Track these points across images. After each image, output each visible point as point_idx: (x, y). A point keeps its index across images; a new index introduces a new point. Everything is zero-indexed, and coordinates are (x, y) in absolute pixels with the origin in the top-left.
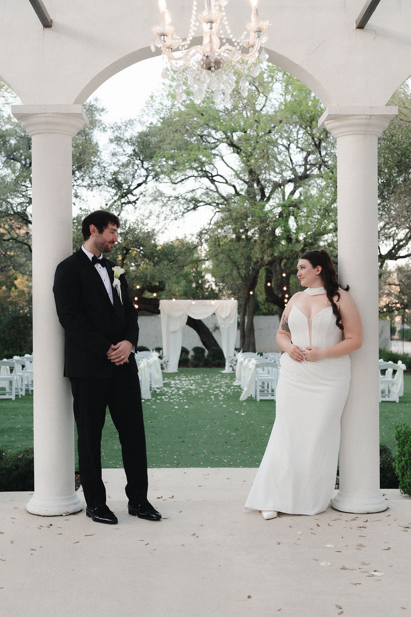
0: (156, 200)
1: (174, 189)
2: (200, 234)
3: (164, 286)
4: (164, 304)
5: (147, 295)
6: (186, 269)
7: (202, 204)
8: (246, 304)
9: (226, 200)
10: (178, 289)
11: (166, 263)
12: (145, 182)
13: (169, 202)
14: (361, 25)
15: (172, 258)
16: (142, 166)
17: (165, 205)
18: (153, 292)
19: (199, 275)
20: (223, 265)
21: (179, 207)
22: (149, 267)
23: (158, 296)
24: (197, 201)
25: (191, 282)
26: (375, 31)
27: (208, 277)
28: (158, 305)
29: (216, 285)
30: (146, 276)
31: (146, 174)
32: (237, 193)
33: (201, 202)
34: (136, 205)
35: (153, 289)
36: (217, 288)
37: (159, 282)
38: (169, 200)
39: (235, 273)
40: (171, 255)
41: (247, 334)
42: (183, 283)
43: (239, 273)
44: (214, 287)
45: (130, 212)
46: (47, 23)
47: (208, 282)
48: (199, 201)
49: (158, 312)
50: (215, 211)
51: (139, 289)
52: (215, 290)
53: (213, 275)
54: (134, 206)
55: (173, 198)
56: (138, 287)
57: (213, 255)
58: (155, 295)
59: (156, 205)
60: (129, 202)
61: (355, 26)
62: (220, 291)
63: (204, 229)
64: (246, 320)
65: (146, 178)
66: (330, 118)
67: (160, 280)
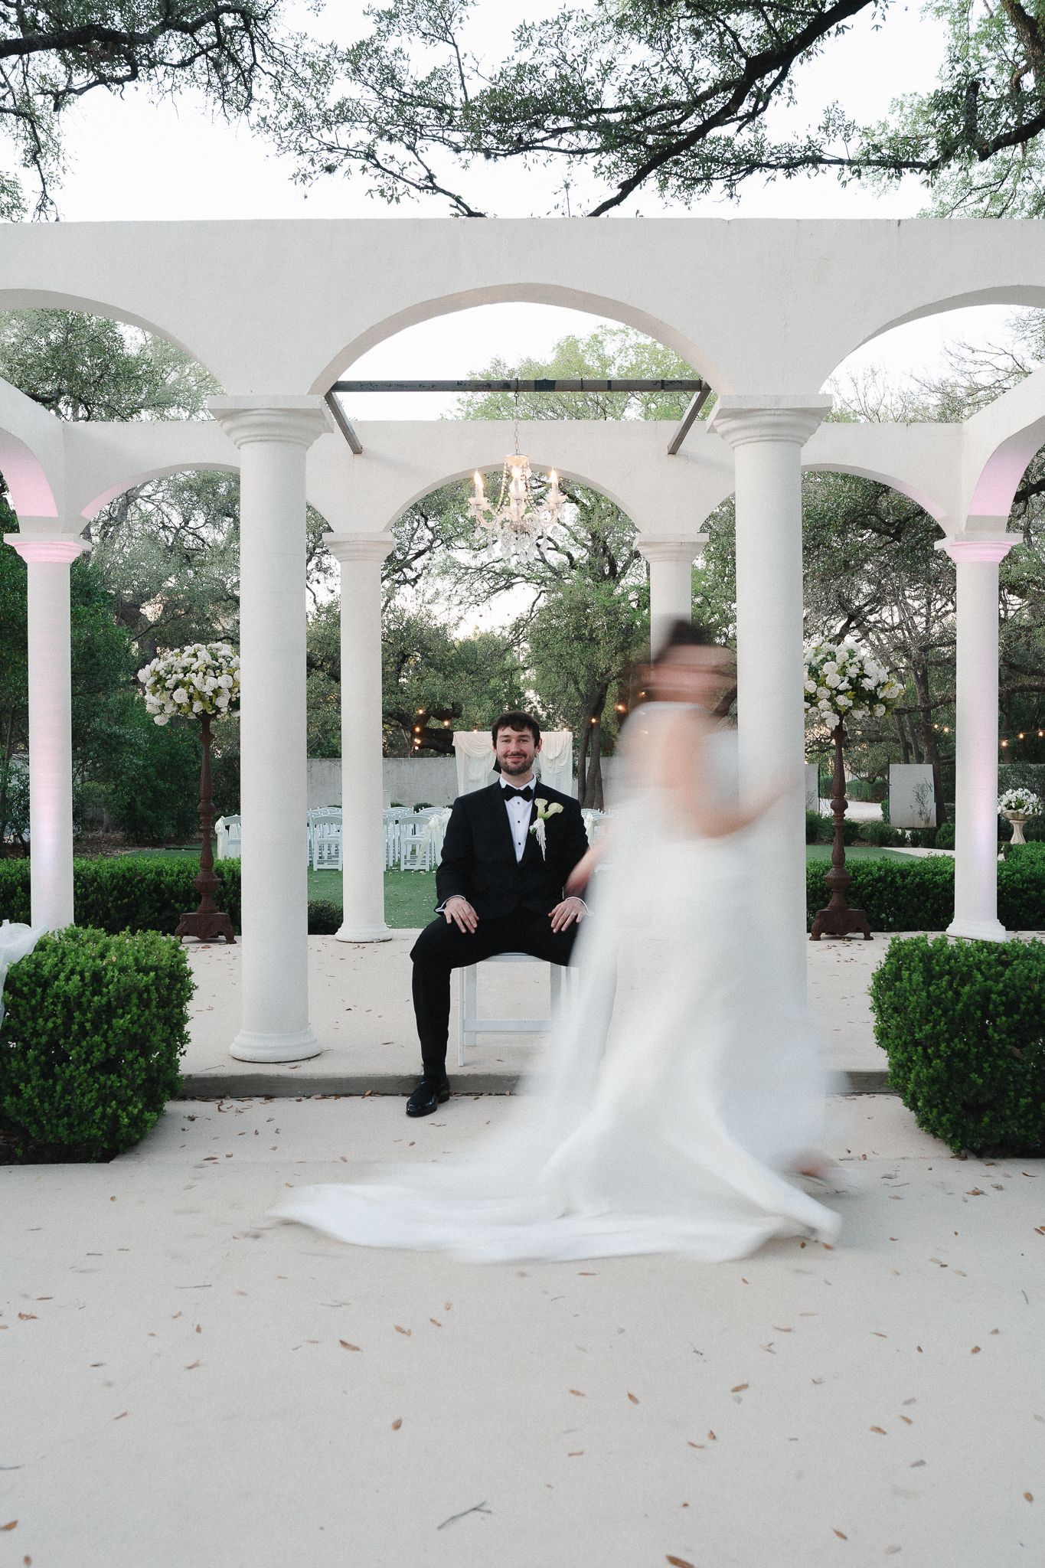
0: (445, 572)
1: (475, 557)
2: (516, 627)
3: (461, 710)
4: (460, 738)
5: (434, 724)
6: (494, 682)
7: (518, 579)
8: (587, 739)
9: (556, 574)
10: (479, 714)
11: (463, 674)
12: (430, 548)
13: (466, 577)
14: (673, 452)
15: (473, 668)
16: (426, 524)
17: (458, 581)
18: (442, 719)
19: (516, 692)
20: (553, 677)
21: (481, 586)
22: (438, 682)
23: (452, 725)
24: (512, 575)
25: (501, 703)
26: (686, 457)
27: (530, 694)
28: (451, 740)
29: (543, 707)
30: (433, 695)
31: (431, 537)
32: (573, 565)
33: (517, 576)
34: (417, 586)
35: (442, 715)
36: (544, 714)
37: (453, 704)
38: (466, 574)
39: (572, 689)
40: (471, 663)
41: (589, 785)
42: (489, 704)
43: (578, 689)
44: (540, 711)
45: (409, 599)
46: (357, 450)
47: (530, 703)
48: (513, 574)
49: (452, 751)
50: (539, 591)
51: (421, 716)
52: (541, 716)
53: (537, 691)
54: (413, 586)
55: (473, 571)
56: (421, 712)
57: (537, 661)
58: (446, 723)
59: (445, 582)
60: (406, 581)
61: (667, 451)
62: (549, 716)
63: (522, 620)
64: (588, 765)
65: (432, 543)
66: (641, 544)
67: (455, 701)
